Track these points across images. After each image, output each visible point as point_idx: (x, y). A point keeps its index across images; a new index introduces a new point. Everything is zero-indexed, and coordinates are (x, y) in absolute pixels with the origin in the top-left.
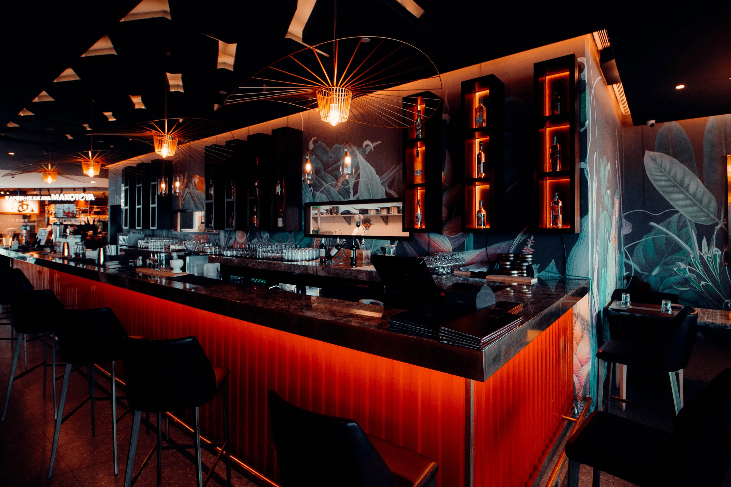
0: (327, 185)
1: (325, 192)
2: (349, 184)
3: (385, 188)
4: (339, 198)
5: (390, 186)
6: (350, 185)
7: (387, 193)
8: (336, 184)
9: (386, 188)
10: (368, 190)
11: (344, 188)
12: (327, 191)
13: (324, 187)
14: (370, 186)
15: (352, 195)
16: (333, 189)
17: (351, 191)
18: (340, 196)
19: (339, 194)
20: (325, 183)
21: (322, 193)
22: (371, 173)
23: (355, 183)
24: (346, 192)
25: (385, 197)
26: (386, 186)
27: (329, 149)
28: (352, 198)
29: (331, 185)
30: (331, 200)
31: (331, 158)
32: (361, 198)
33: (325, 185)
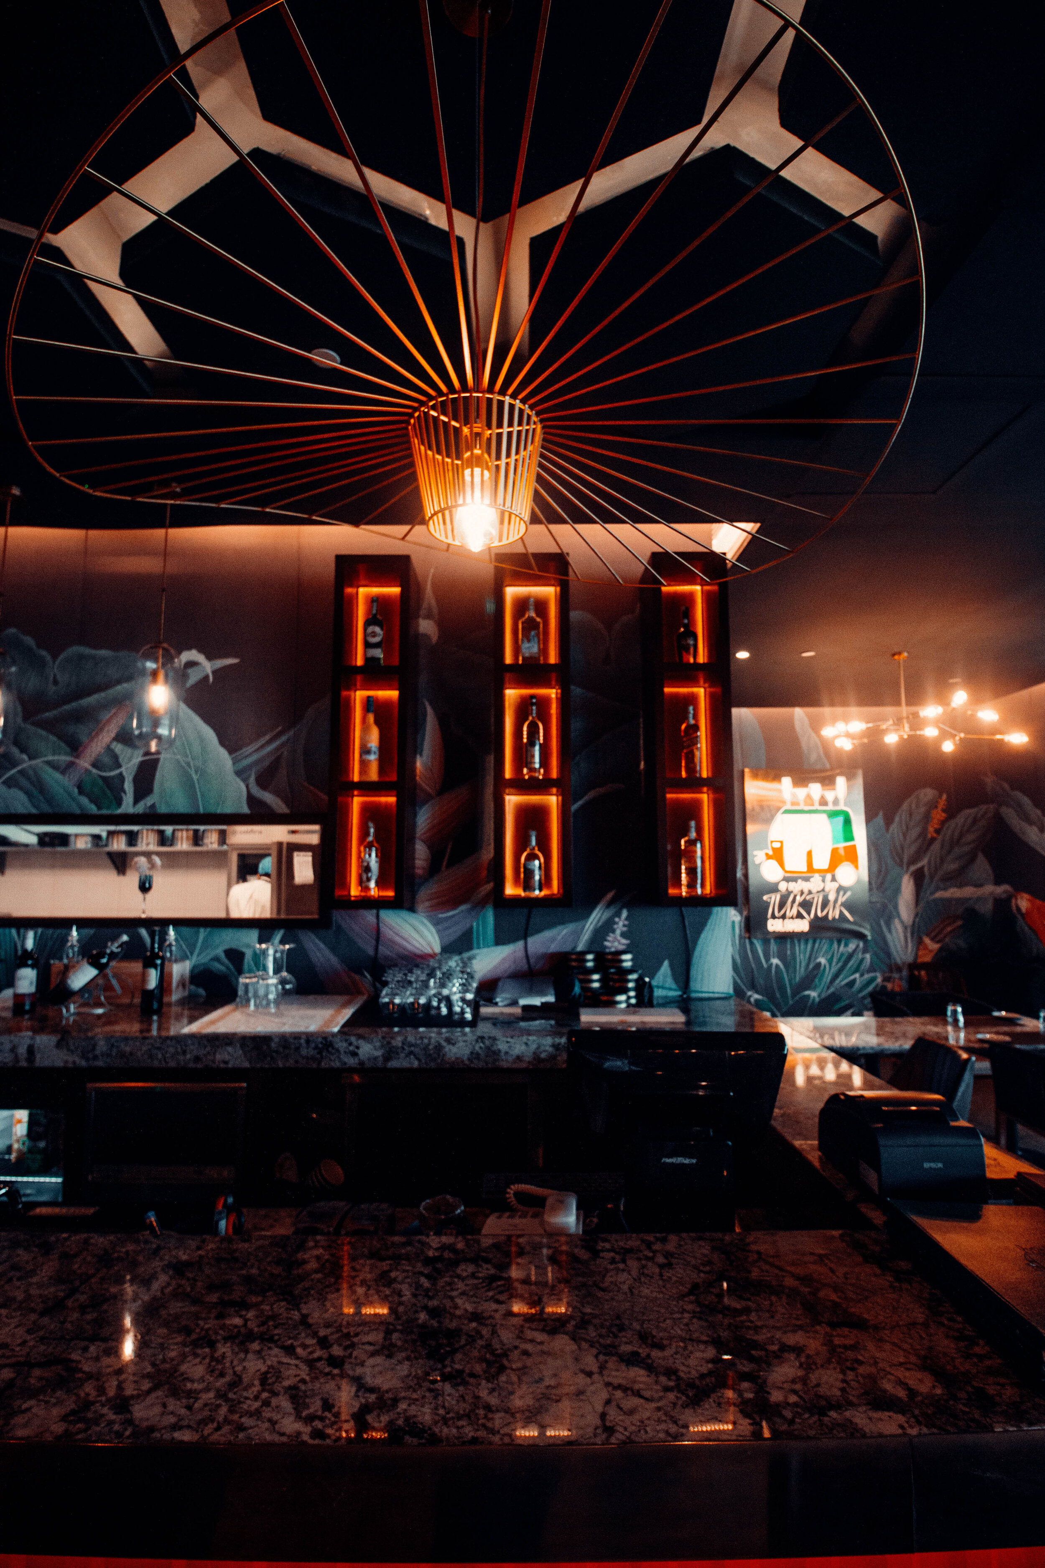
0: (33, 762)
1: (23, 782)
2: (119, 766)
3: (247, 787)
4: (80, 806)
5: (263, 781)
6: (123, 769)
7: (252, 800)
8: (71, 764)
9: (250, 786)
10: (189, 786)
11: (101, 777)
12: (32, 783)
13: (19, 768)
14: (195, 777)
15: (128, 798)
16: (57, 775)
17: (128, 786)
18: (84, 801)
19: (81, 792)
20: (25, 757)
21: (10, 787)
22: (202, 740)
23: (142, 764)
24: (108, 787)
25: (245, 810)
26: (252, 780)
27: (48, 658)
28: (128, 806)
29: (48, 763)
30: (46, 809)
31: (56, 682)
32: (163, 809)
33: (26, 763)
